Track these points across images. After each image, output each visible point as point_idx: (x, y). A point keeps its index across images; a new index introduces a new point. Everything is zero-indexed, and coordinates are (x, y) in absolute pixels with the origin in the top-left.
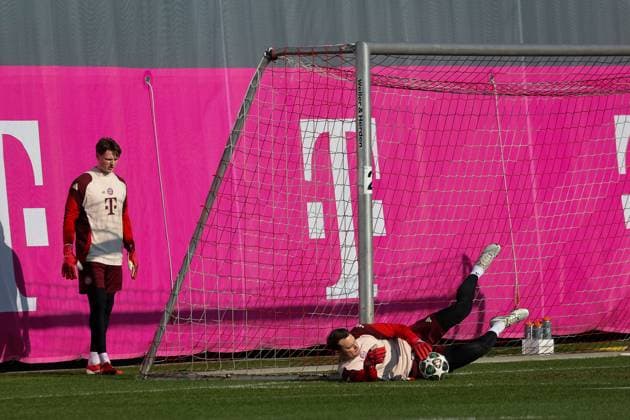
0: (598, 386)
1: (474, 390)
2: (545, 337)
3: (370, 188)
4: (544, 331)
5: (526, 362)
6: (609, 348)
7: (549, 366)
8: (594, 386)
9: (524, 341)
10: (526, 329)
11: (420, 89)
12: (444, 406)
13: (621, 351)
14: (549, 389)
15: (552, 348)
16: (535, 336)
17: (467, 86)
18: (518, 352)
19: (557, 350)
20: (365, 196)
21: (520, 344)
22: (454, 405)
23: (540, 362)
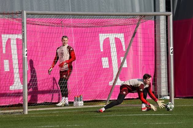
0: (97, 115)
1: (59, 117)
2: (81, 101)
3: (26, 55)
4: (80, 99)
5: (75, 108)
6: (100, 104)
7: (82, 109)
8: (95, 116)
9: (74, 102)
10: (75, 98)
11: (42, 25)
12: (49, 122)
13: (103, 105)
14: (81, 117)
15: (83, 104)
16: (78, 100)
17: (57, 24)
18: (72, 105)
19: (84, 105)
20: (25, 58)
21: (73, 103)
22: (52, 122)
23: (79, 108)
